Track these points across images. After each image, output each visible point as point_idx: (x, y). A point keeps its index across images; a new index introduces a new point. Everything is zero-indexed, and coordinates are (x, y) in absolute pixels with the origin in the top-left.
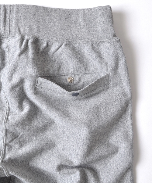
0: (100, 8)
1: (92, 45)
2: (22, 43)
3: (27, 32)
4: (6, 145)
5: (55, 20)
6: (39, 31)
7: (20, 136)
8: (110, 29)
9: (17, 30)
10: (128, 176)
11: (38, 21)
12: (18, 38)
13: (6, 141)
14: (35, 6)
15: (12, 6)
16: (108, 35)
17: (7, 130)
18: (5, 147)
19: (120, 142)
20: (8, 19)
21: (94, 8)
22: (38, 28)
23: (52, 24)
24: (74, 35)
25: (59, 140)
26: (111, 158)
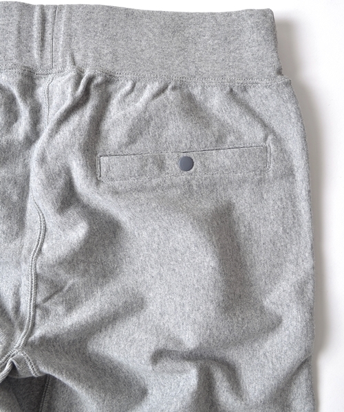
0: (251, 13)
1: (231, 90)
2: (77, 84)
3: (90, 61)
4: (36, 306)
5: (151, 35)
6: (116, 60)
7: (66, 288)
8: (271, 59)
9: (68, 58)
10: (302, 378)
11: (113, 38)
12: (70, 73)
13: (35, 300)
14: (108, 7)
15: (57, 9)
16: (267, 70)
18: (35, 312)
19: (288, 306)
20: (48, 36)
21: (237, 13)
22: (114, 53)
23: (144, 43)
24: (192, 69)
25: (151, 295)
26: (266, 340)
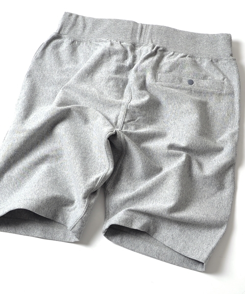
0: (222, 35)
1: (212, 60)
2: (153, 48)
3: (158, 43)
4: (124, 123)
5: (183, 38)
6: (168, 44)
7: (136, 120)
8: (228, 50)
9: (150, 40)
10: (230, 173)
11: (168, 37)
12: (151, 45)
13: (124, 120)
15: (147, 26)
16: (227, 54)
17: (127, 110)
18: (123, 125)
19: (226, 142)
20: (143, 33)
21: (217, 35)
22: (168, 42)
23: (179, 40)
24: (197, 51)
25: (170, 131)
26: (216, 156)
